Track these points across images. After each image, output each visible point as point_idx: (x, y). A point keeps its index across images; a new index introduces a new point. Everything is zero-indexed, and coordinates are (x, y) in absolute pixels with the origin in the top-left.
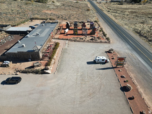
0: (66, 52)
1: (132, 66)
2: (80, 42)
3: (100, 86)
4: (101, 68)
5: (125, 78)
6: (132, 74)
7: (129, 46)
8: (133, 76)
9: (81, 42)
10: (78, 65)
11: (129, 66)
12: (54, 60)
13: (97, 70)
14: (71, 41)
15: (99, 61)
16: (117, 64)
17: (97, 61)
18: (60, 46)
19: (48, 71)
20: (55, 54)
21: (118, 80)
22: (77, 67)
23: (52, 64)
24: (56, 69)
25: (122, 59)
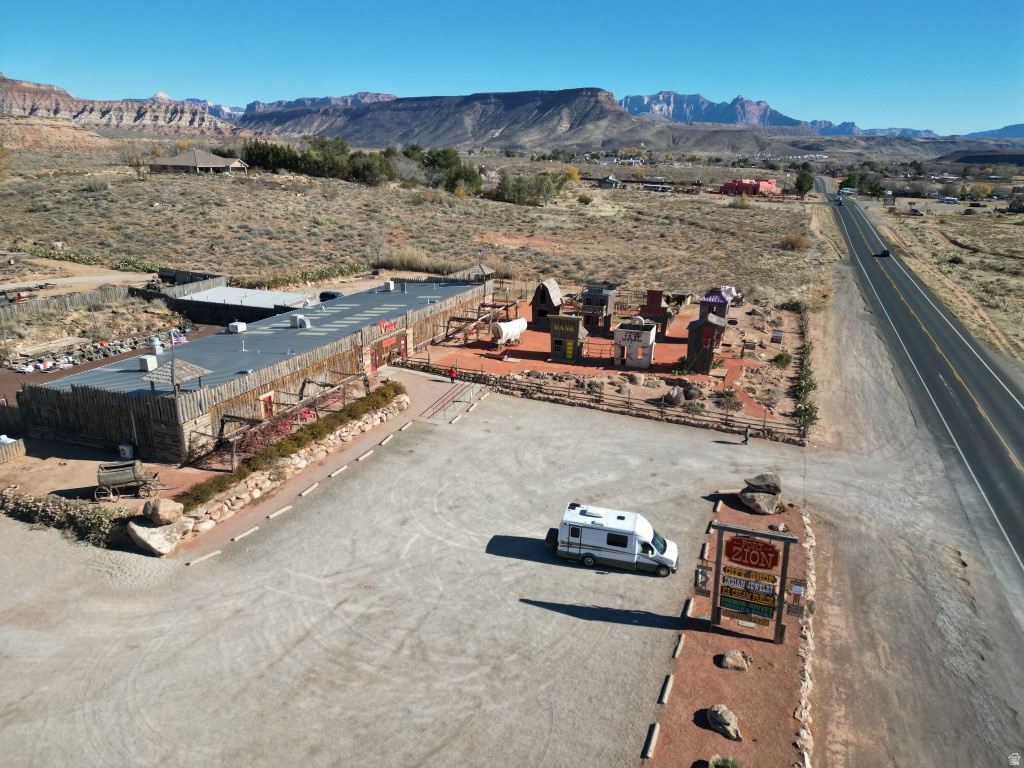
0: (406, 450)
1: (896, 651)
2: (563, 403)
3: (438, 743)
4: (569, 601)
5: (727, 735)
6: (856, 725)
7: (971, 494)
8: (846, 743)
9: (573, 405)
10: (407, 547)
11: (861, 652)
12: (278, 483)
13: (522, 611)
14: (501, 392)
15: (580, 544)
16: (721, 597)
17: (563, 542)
18: (401, 410)
19: (155, 533)
20: (313, 446)
21: (644, 739)
22: (385, 557)
23: (234, 499)
24: (233, 540)
25: (761, 556)
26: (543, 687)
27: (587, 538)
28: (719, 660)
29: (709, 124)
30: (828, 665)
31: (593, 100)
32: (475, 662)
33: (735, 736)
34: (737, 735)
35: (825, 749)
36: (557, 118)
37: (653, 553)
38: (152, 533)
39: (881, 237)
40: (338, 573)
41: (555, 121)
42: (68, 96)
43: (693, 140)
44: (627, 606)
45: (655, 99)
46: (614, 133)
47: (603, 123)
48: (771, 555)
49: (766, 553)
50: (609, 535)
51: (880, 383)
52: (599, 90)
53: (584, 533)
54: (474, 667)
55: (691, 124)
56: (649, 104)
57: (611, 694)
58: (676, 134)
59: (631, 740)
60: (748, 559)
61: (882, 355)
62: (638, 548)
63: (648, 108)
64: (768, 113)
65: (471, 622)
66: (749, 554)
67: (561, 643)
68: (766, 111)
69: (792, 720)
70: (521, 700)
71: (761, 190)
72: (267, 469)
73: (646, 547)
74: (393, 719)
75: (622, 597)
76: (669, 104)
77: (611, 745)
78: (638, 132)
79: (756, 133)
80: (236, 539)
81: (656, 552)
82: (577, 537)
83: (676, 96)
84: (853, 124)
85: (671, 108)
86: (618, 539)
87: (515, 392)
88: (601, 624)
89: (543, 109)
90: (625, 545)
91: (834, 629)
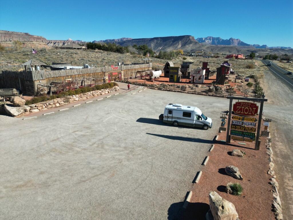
0: (115, 99)
9: (176, 92)
10: (107, 119)
12: (67, 103)
13: (147, 136)
14: (151, 88)
15: (172, 117)
16: (231, 130)
17: (165, 116)
18: (116, 91)
19: (13, 109)
20: (82, 94)
21: (194, 177)
22: (97, 121)
23: (48, 104)
24: (43, 115)
25: (249, 109)
26: (150, 158)
27: (175, 114)
28: (230, 153)
29: (222, 45)
30: (280, 159)
31: (188, 39)
32: (123, 149)
33: (239, 178)
34: (240, 177)
35: (284, 188)
36: (178, 44)
37: (201, 120)
38: (12, 108)
39: (278, 66)
40: (78, 124)
41: (177, 44)
42: (46, 39)
43: (218, 49)
44: (190, 137)
45: (206, 39)
46: (194, 48)
47: (191, 45)
48: (254, 109)
49: (252, 108)
50: (184, 112)
51: (285, 92)
52: (190, 36)
53: (174, 112)
54: (123, 151)
55: (217, 45)
56: (204, 40)
57: (180, 161)
58: (212, 48)
59: (188, 177)
60: (244, 112)
61: (284, 86)
62: (195, 118)
63: (204, 41)
64: (240, 42)
65: (125, 138)
66: (244, 109)
67: (161, 145)
68: (239, 42)
69: (266, 174)
70: (139, 161)
71: (239, 57)
72: (63, 98)
73: (199, 117)
74: (81, 165)
75: (188, 134)
76: (210, 40)
77: (178, 178)
78: (201, 47)
79: (236, 47)
80: (44, 115)
81: (203, 119)
82: (171, 114)
83: (213, 38)
84: (266, 45)
85: (211, 41)
86: (187, 114)
87: (155, 88)
88: (178, 141)
89: (174, 41)
90: (190, 117)
91: (280, 149)
